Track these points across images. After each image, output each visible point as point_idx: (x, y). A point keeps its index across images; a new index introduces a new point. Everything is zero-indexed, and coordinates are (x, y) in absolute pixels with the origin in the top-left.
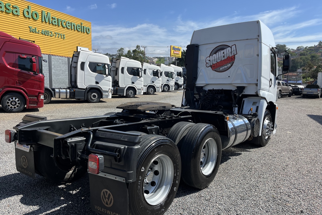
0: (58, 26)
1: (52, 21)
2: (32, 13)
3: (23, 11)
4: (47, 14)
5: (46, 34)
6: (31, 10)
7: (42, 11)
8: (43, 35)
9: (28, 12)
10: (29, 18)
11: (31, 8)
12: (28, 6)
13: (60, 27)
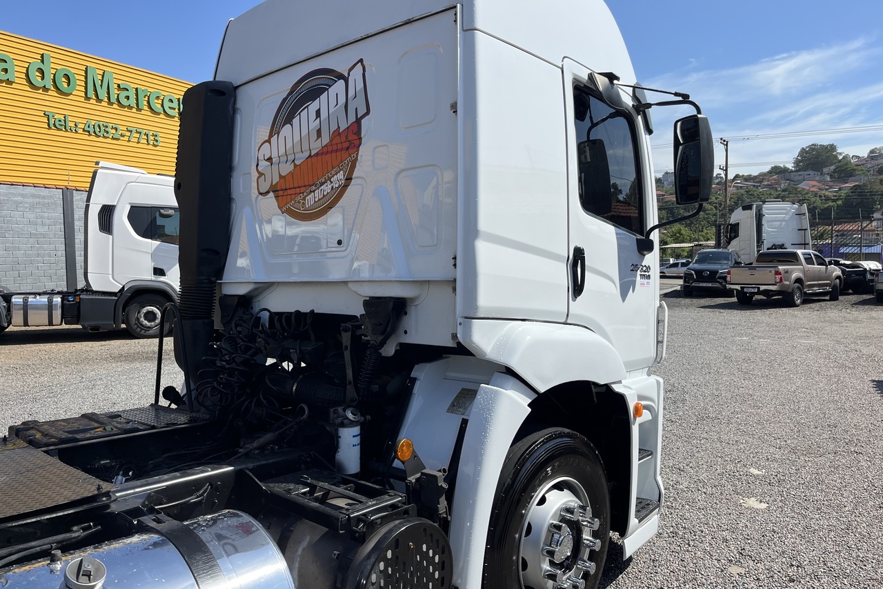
0: (139, 109)
1: (118, 95)
2: (55, 75)
3: (28, 69)
4: (103, 76)
5: (100, 132)
6: (52, 65)
7: (86, 69)
8: (90, 135)
9: (41, 71)
10: (45, 89)
11: (52, 60)
12: (42, 55)
13: (143, 112)
